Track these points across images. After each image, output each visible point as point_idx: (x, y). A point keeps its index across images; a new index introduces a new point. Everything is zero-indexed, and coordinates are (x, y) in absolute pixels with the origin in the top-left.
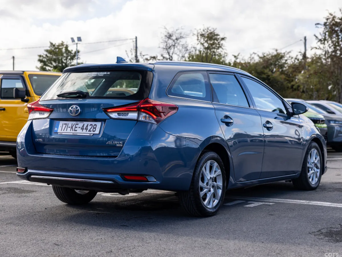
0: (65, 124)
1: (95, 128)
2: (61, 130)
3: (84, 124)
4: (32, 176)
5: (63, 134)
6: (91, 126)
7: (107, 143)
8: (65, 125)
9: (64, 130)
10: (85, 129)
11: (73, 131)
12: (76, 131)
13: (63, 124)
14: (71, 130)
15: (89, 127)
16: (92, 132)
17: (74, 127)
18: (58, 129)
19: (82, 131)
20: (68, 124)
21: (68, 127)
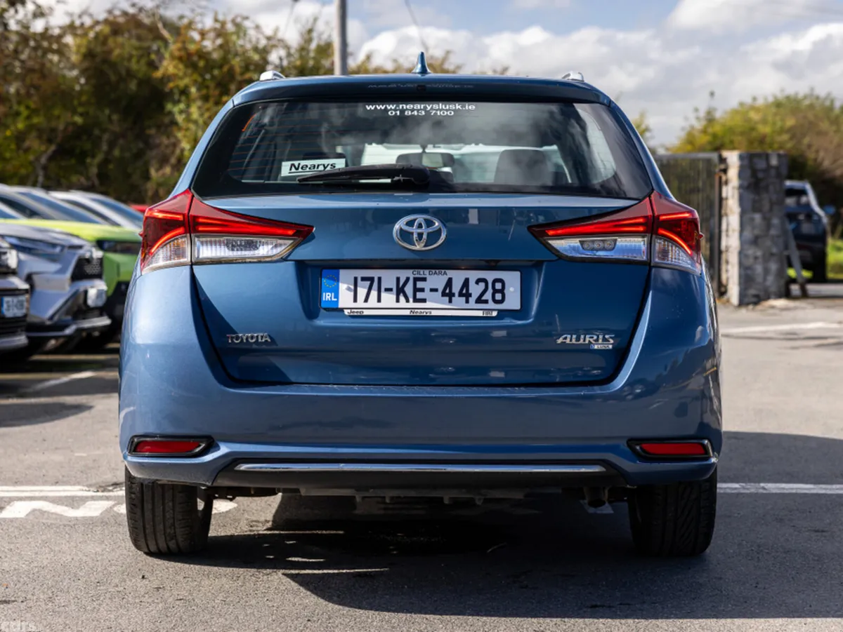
0: (364, 279)
1: (502, 291)
2: (355, 300)
3: (450, 281)
4: (244, 467)
5: (366, 312)
6: (482, 285)
7: (560, 341)
8: (368, 283)
9: (366, 300)
10: (461, 295)
11: (408, 301)
12: (424, 301)
13: (356, 279)
14: (398, 301)
15: (476, 290)
16: (491, 305)
17: (409, 289)
18: (337, 296)
19: (450, 301)
20: (380, 279)
21: (383, 289)
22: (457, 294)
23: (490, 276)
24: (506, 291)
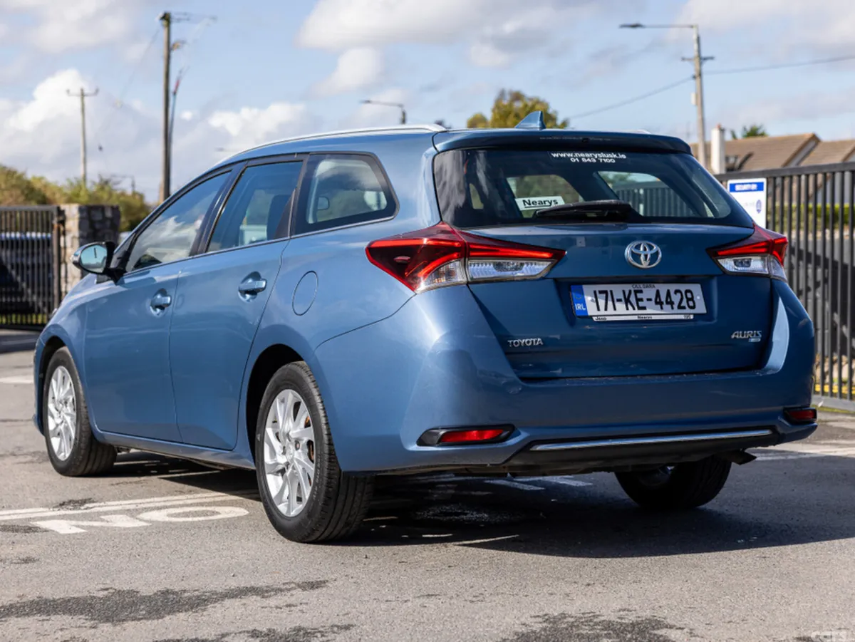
0: (601, 292)
1: (692, 299)
2: (598, 309)
3: (658, 292)
5: (608, 319)
6: (679, 295)
7: (733, 336)
8: (604, 295)
9: (606, 309)
10: (667, 303)
11: (634, 309)
12: (644, 308)
13: (595, 292)
14: (627, 309)
15: (676, 298)
16: (688, 310)
17: (633, 299)
18: (585, 306)
19: (662, 308)
20: (611, 292)
21: (615, 300)
22: (665, 303)
23: (683, 287)
24: (695, 299)
